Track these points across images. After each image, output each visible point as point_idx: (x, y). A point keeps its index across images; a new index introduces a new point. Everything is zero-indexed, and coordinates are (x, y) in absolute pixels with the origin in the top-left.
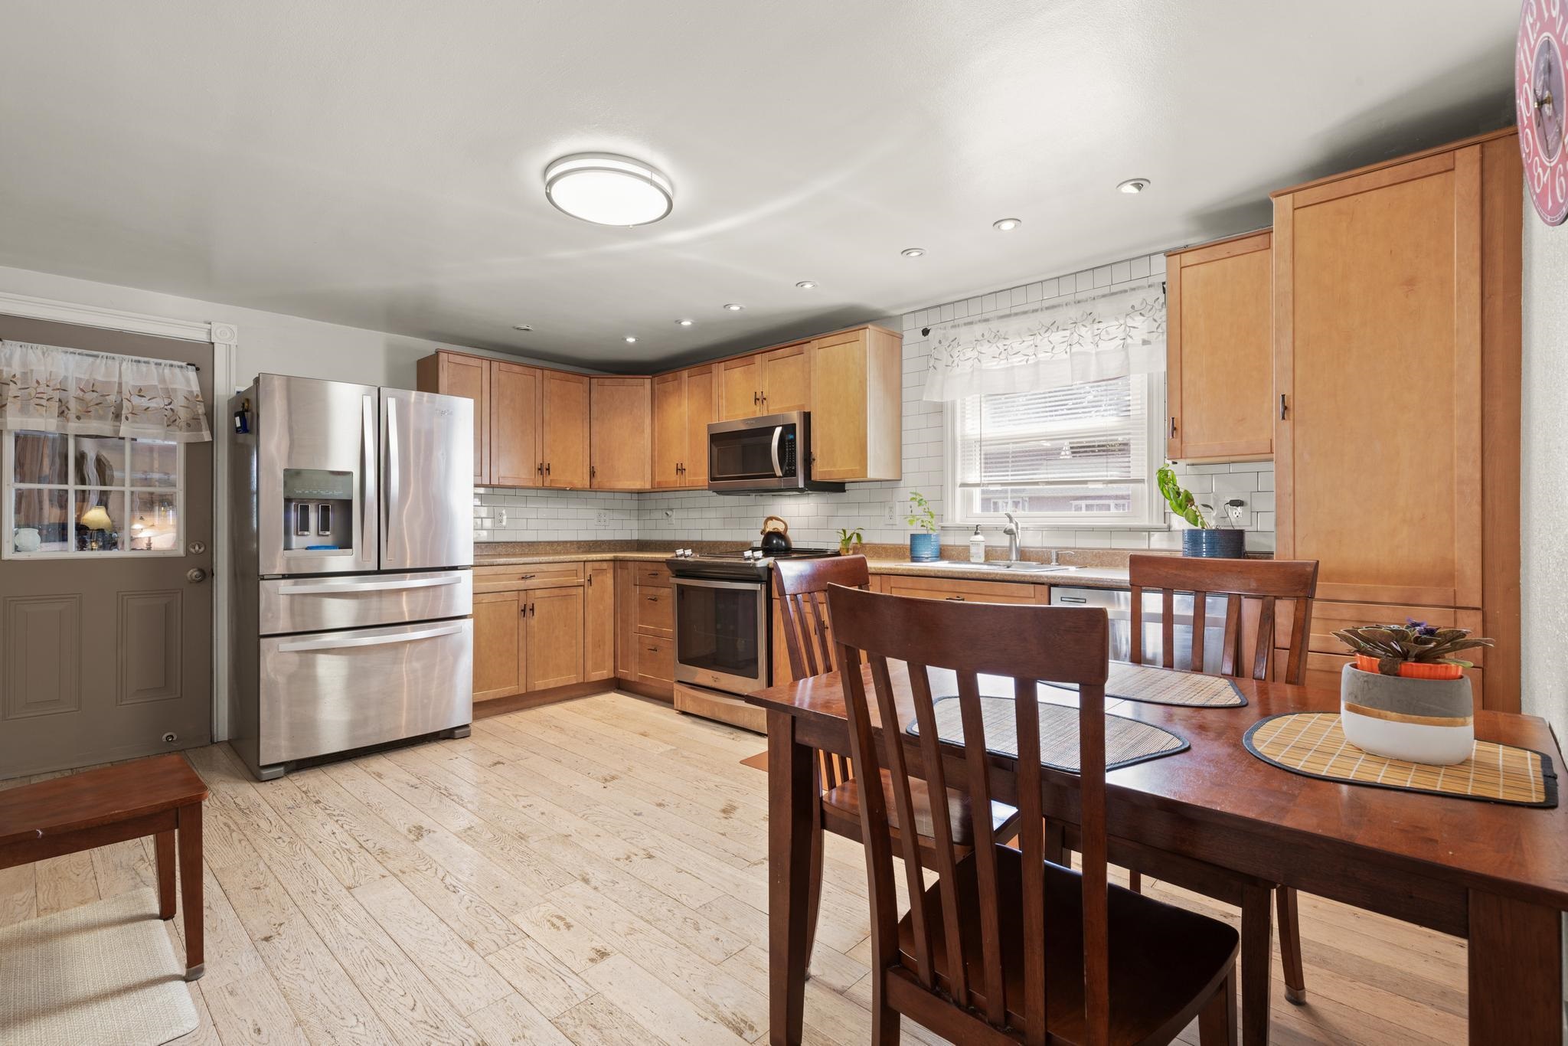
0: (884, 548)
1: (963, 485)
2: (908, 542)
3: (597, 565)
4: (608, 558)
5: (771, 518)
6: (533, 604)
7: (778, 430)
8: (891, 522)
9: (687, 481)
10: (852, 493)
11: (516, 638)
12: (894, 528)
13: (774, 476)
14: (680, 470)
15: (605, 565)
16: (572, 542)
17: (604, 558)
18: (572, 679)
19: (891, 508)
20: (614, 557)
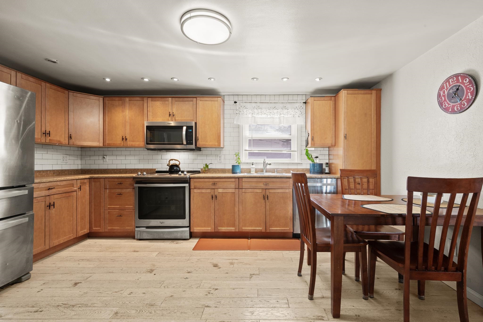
0: (217, 170)
1: (245, 150)
2: (231, 168)
3: (82, 181)
4: (87, 177)
5: (172, 160)
6: (54, 202)
7: (185, 128)
8: (220, 161)
9: (128, 144)
10: (204, 151)
11: (44, 221)
12: (221, 163)
13: (182, 144)
14: (124, 139)
15: (86, 181)
16: (50, 171)
17: (86, 178)
18: (72, 236)
19: (220, 157)
20: (90, 177)
